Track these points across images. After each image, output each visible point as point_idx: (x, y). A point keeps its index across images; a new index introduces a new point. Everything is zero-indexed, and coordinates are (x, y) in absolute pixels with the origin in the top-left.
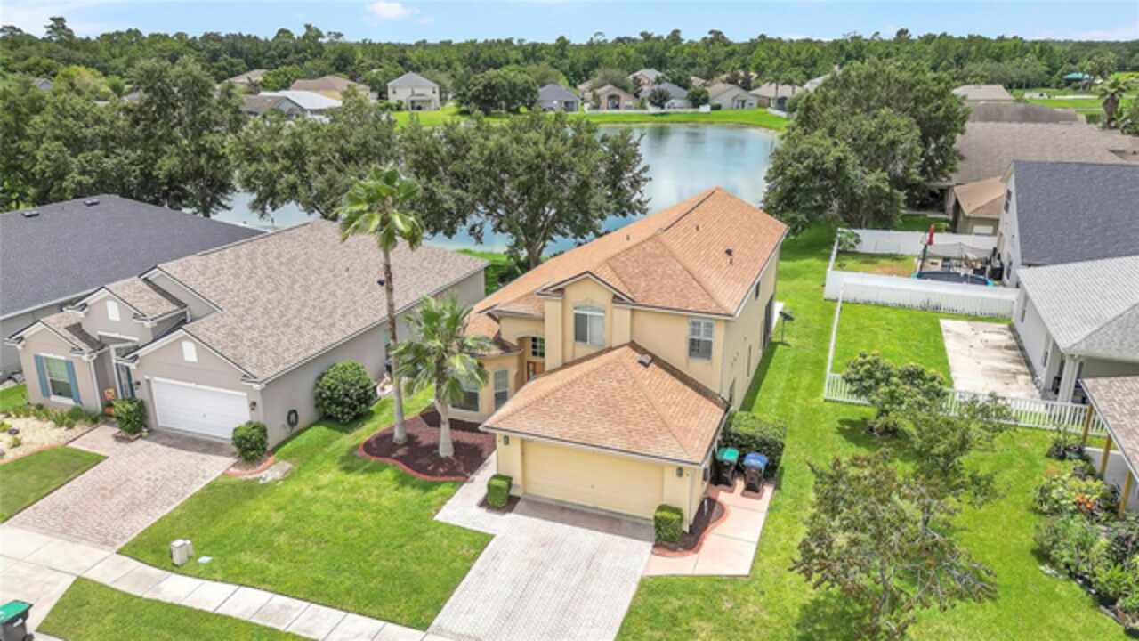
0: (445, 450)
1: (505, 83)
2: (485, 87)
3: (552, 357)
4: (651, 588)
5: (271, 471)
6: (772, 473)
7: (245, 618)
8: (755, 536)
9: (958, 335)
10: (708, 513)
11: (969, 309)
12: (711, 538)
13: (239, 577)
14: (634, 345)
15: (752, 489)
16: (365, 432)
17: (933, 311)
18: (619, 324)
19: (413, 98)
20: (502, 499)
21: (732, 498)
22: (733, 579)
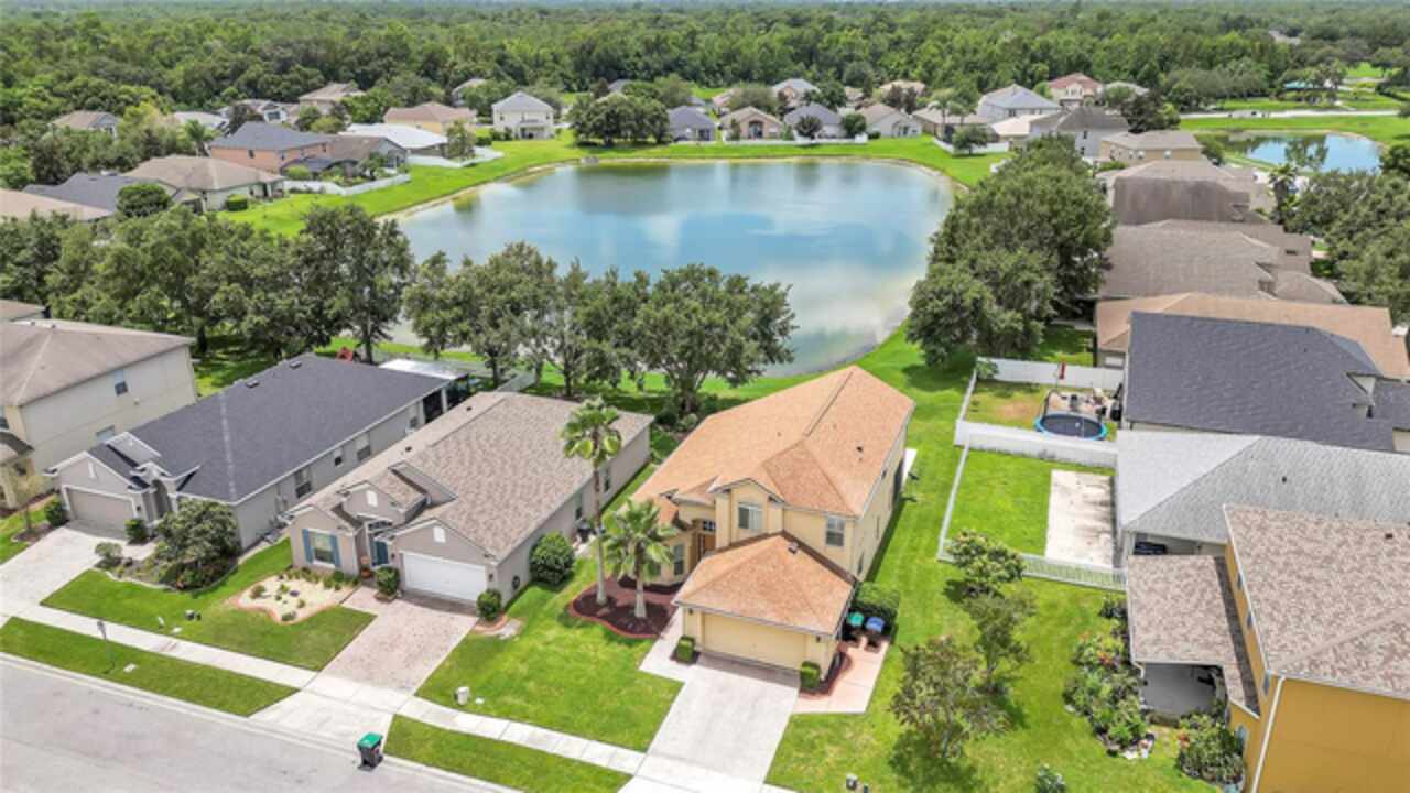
0: (640, 612)
1: (630, 111)
2: (608, 116)
3: (721, 539)
4: (798, 723)
5: (507, 628)
6: (888, 631)
7: (522, 743)
8: (871, 684)
9: (1065, 491)
10: (840, 664)
11: (1082, 459)
12: (841, 685)
13: (507, 714)
14: (785, 534)
15: (873, 644)
16: (572, 592)
17: (1049, 460)
18: (773, 519)
19: (524, 125)
20: (687, 654)
21: (856, 652)
22: (855, 715)
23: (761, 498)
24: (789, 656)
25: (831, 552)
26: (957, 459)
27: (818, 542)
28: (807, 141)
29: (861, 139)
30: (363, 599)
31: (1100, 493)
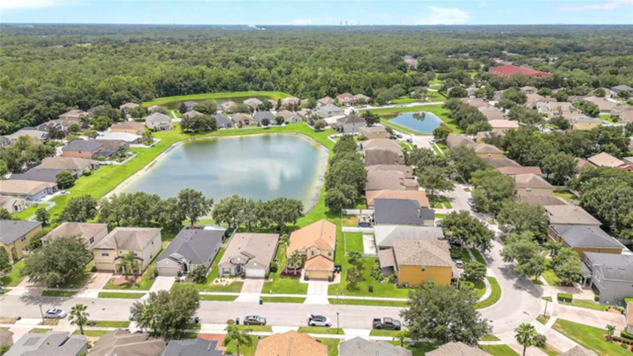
0: (295, 273)
3: (308, 258)
4: (330, 286)
5: (271, 280)
6: (340, 270)
7: (285, 296)
8: (340, 278)
9: (365, 239)
12: (335, 279)
13: (280, 293)
14: (321, 255)
17: (361, 234)
18: (318, 252)
19: (162, 126)
20: (307, 278)
21: (336, 274)
22: (339, 284)
23: (316, 249)
24: (326, 276)
25: (329, 257)
26: (343, 235)
27: (327, 255)
28: (265, 127)
29: (283, 125)
30: (239, 279)
31: (372, 239)
